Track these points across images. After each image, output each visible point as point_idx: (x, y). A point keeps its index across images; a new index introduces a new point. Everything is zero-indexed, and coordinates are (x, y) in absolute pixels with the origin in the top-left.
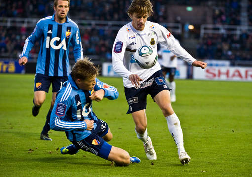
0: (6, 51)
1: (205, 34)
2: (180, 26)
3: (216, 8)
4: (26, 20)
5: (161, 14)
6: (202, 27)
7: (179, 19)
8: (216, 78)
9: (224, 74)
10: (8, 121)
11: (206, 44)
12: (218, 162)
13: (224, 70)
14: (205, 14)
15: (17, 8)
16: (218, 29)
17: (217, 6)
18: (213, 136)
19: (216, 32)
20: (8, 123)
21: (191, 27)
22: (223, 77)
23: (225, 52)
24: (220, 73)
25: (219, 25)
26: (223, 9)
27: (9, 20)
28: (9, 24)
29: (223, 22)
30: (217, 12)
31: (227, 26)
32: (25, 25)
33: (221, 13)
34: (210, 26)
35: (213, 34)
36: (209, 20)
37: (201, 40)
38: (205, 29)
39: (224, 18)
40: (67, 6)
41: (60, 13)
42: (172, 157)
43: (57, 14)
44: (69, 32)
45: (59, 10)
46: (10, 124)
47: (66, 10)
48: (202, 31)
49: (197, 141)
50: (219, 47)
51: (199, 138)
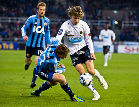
0: (8, 37)
1: (124, 26)
2: (110, 22)
3: (131, 11)
4: (20, 19)
5: (99, 15)
6: (123, 22)
7: (109, 17)
8: (131, 52)
9: (135, 50)
10: (9, 78)
11: (125, 33)
12: (133, 101)
13: (135, 47)
14: (124, 15)
15: (14, 12)
16: (132, 24)
17: (131, 10)
18: (130, 86)
19: (131, 25)
20: (9, 79)
21: (116, 23)
22: (135, 52)
23: (136, 37)
24: (133, 49)
25: (132, 21)
26: (135, 12)
27: (10, 18)
28: (10, 21)
29: (135, 20)
30: (131, 14)
31: (137, 22)
32: (19, 22)
33: (134, 14)
34: (127, 22)
35: (129, 27)
36: (127, 18)
37: (122, 30)
38: (125, 23)
39: (135, 17)
40: (45, 9)
41: (40, 13)
42: (106, 98)
43: (39, 14)
44: (46, 23)
45: (40, 12)
46: (11, 79)
47: (44, 12)
48: (123, 25)
49: (120, 89)
50: (133, 34)
51: (121, 87)
